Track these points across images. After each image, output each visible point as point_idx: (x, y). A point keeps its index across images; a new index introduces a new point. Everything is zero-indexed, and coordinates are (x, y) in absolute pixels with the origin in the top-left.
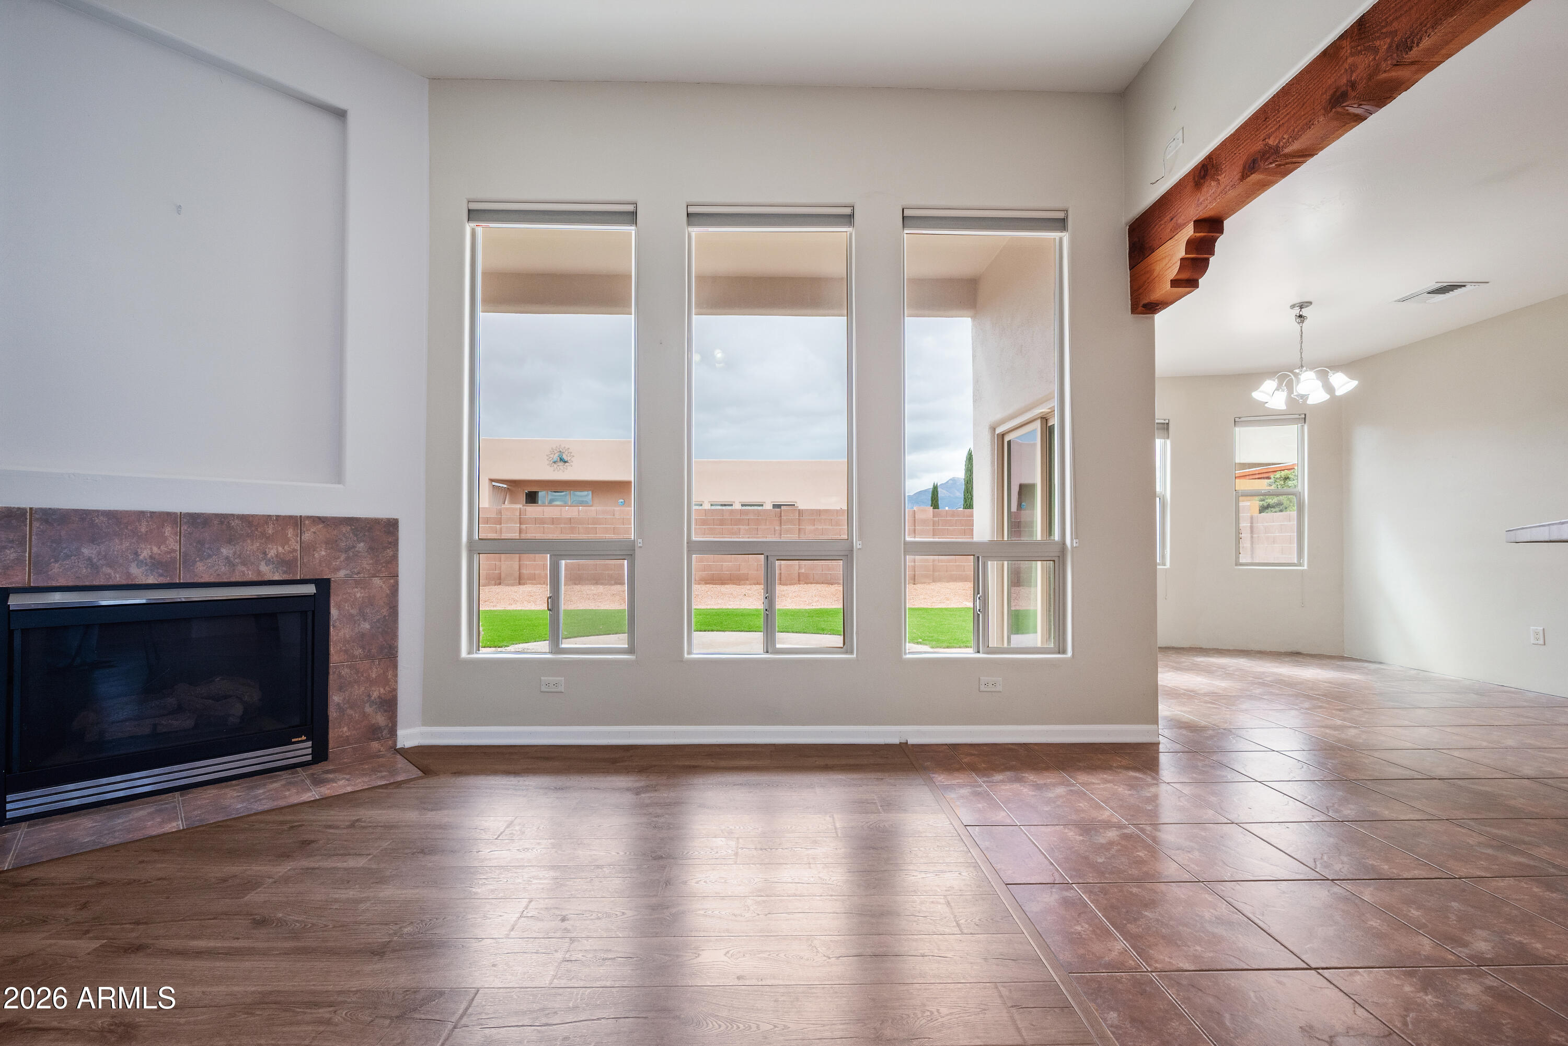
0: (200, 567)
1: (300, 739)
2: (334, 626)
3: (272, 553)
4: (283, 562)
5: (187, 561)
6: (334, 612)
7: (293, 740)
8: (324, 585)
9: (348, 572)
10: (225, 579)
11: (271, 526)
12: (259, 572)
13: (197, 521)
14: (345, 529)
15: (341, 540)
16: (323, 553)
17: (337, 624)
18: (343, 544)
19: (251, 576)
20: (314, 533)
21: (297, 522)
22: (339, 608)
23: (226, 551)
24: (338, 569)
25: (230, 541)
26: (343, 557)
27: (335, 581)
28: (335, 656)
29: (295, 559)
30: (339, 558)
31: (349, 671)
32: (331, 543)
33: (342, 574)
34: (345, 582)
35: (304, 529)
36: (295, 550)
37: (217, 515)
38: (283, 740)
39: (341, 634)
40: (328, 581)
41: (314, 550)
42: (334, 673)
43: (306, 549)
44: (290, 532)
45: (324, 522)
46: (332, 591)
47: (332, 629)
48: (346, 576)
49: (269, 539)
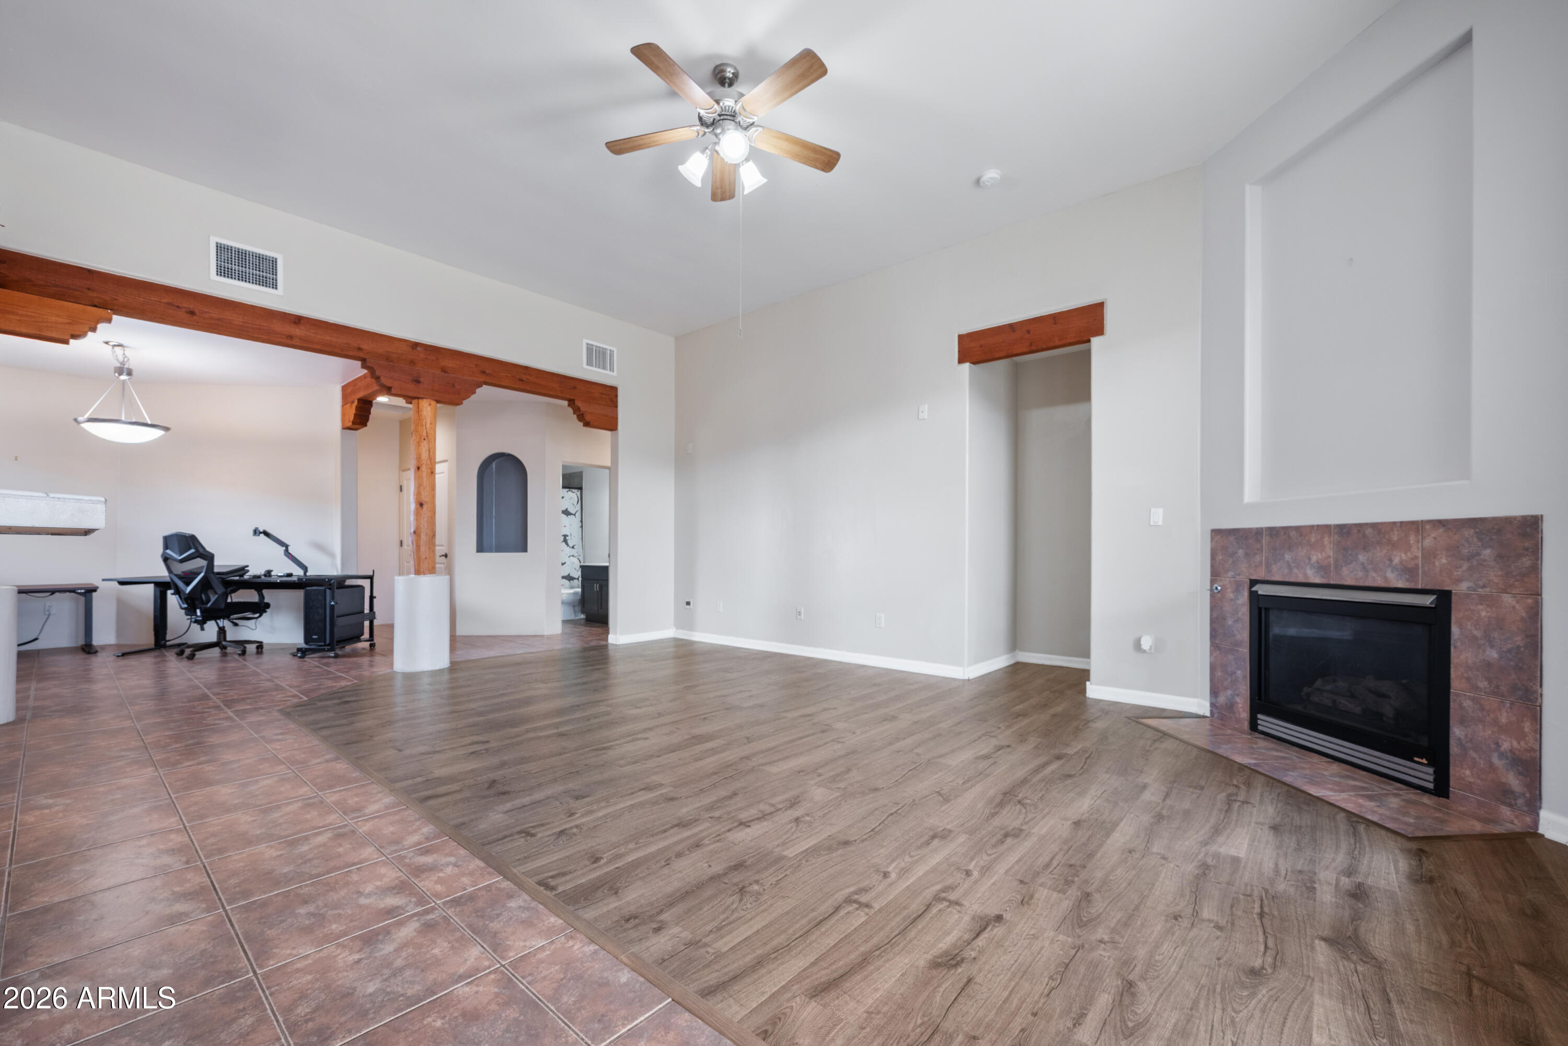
0: (1345, 571)
1: (1421, 760)
2: (1455, 647)
3: (1396, 560)
4: (1409, 571)
5: (1338, 568)
6: (1455, 630)
7: (1416, 759)
8: (1444, 597)
9: (1471, 584)
10: (1361, 584)
11: (1396, 533)
12: (1386, 579)
13: (1344, 530)
14: (1468, 533)
15: (1464, 546)
16: (1444, 561)
17: (1458, 644)
18: (1465, 551)
19: (1380, 583)
20: (1435, 538)
21: (1416, 527)
22: (1460, 626)
23: (1362, 558)
24: (1459, 580)
25: (1365, 548)
26: (1465, 566)
27: (1456, 594)
28: (1457, 684)
29: (1417, 566)
30: (1461, 567)
31: (1471, 704)
32: (1453, 550)
33: (1464, 587)
34: (1467, 596)
35: (1425, 535)
36: (1416, 558)
37: (1356, 525)
38: (1407, 754)
39: (1463, 657)
40: (1449, 593)
41: (1435, 558)
42: (1455, 700)
43: (1429, 555)
44: (1412, 539)
45: (1444, 526)
46: (1453, 605)
47: (1452, 650)
48: (1469, 589)
49: (1394, 545)
